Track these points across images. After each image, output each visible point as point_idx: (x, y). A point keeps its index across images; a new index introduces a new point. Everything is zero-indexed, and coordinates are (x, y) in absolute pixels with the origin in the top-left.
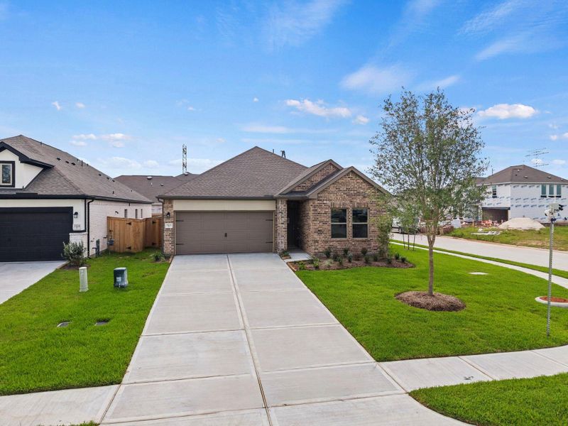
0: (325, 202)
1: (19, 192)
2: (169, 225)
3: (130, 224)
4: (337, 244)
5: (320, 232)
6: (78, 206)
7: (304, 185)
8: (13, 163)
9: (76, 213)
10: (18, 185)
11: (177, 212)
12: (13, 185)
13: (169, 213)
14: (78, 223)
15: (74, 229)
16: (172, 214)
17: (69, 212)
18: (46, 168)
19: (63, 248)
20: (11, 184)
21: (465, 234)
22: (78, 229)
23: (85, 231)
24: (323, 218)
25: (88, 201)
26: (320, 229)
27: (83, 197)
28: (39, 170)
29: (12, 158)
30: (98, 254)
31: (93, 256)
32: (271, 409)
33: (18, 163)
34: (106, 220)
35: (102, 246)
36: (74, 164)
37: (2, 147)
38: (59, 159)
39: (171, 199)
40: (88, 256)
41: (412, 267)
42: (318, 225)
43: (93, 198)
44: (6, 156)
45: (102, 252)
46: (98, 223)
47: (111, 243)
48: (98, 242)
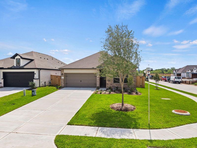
2: (63, 78)
3: (57, 77)
4: (115, 85)
5: (109, 81)
6: (36, 71)
8: (20, 59)
9: (35, 73)
10: (21, 66)
11: (66, 74)
12: (20, 66)
13: (63, 74)
14: (36, 76)
15: (35, 78)
16: (64, 74)
17: (33, 73)
18: (32, 60)
19: (29, 83)
20: (19, 65)
22: (36, 78)
23: (38, 79)
25: (39, 70)
26: (109, 79)
28: (29, 61)
29: (19, 57)
30: (45, 86)
31: (42, 87)
32: (11, 133)
33: (21, 59)
34: (50, 76)
35: (47, 84)
36: (47, 59)
37: (17, 55)
38: (41, 58)
39: (63, 69)
40: (40, 87)
41: (139, 95)
42: (108, 78)
43: (41, 69)
44: (18, 57)
45: (47, 86)
46: (45, 77)
47: (50, 83)
48: (45, 82)
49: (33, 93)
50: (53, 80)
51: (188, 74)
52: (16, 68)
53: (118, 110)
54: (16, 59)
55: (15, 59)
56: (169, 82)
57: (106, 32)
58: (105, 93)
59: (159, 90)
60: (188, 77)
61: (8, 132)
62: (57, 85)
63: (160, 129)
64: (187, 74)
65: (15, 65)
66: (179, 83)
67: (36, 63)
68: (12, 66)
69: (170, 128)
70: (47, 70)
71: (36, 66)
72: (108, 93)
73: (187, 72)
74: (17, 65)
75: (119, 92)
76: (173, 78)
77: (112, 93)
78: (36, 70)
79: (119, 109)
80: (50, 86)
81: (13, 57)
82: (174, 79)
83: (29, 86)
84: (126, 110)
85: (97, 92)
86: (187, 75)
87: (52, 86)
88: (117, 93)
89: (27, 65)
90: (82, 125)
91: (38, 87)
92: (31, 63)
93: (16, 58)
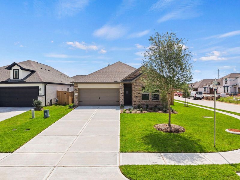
0: (139, 84)
1: (20, 81)
2: (76, 94)
3: (65, 93)
4: (144, 102)
5: (136, 97)
6: (41, 86)
7: (131, 77)
8: (18, 70)
9: (40, 89)
10: (20, 79)
11: (80, 89)
12: (18, 79)
13: (76, 89)
14: (41, 92)
15: (39, 95)
16: (77, 89)
17: (37, 88)
18: (33, 72)
19: (33, 102)
20: (18, 78)
21: (225, 100)
22: (41, 95)
23: (44, 96)
24: (138, 91)
25: (45, 84)
26: (136, 96)
27: (44, 83)
28: (29, 73)
29: (18, 68)
30: (51, 105)
31: (48, 106)
32: (56, 167)
33: (20, 70)
34: (56, 92)
35: (53, 102)
36: (49, 71)
37: (14, 64)
38: (42, 69)
39: (77, 83)
40: (45, 106)
41: (176, 113)
42: (136, 94)
43: (47, 83)
44: (16, 67)
45: (53, 104)
46: (51, 93)
47: (57, 101)
48: (51, 100)
49: (46, 114)
50: (60, 97)
51: (206, 89)
52: (13, 81)
53: (167, 132)
54: (14, 70)
55: (11, 70)
56: (189, 98)
57: (149, 40)
58: (136, 112)
59: (189, 107)
60: (205, 93)
61: (52, 166)
62: (65, 103)
63: (228, 151)
64: (204, 89)
65: (12, 78)
66: (200, 99)
67: (39, 75)
68: (7, 79)
69: (238, 149)
70: (53, 85)
71: (41, 79)
72: (139, 112)
73: (204, 87)
74: (14, 78)
75: (152, 111)
76: (193, 93)
77: (143, 111)
78: (42, 84)
79: (169, 130)
80: (56, 104)
81: (9, 68)
82: (195, 95)
83: (34, 105)
84: (177, 131)
85: (125, 111)
86: (204, 91)
87: (59, 105)
88: (149, 112)
89: (29, 78)
90: (140, 152)
91: (44, 106)
92: (33, 75)
93: (13, 68)
